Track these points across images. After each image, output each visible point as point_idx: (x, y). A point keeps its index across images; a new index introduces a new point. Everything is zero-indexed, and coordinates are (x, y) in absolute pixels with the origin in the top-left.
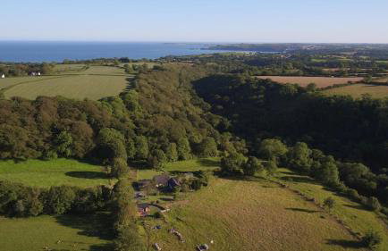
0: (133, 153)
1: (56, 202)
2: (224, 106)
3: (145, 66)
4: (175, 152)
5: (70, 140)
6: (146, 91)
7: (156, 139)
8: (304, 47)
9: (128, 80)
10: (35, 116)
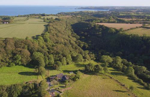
0: (47, 63)
1: (13, 92)
2: (85, 37)
3: (52, 18)
4: (65, 61)
5: (20, 58)
6: (53, 32)
7: (57, 56)
8: (116, 8)
9: (45, 26)
10: (5, 48)
